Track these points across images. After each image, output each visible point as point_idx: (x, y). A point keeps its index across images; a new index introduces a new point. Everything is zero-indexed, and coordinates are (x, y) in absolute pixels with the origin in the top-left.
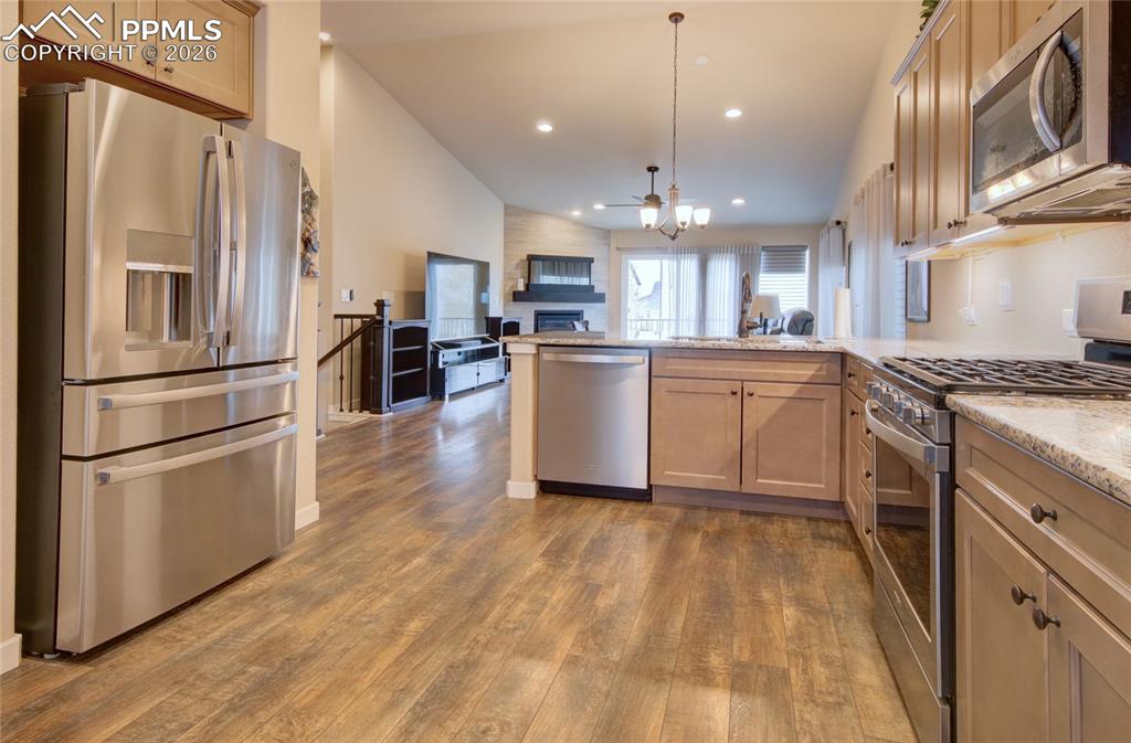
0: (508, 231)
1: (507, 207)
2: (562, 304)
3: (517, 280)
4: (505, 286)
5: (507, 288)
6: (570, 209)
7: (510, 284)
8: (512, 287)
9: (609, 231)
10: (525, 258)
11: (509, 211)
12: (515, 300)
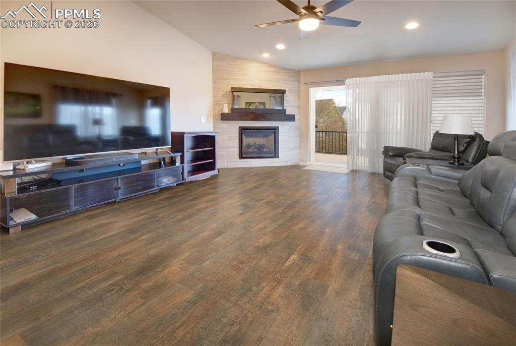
0: (215, 71)
1: (214, 55)
2: (261, 122)
3: (223, 105)
4: (214, 109)
5: (216, 111)
6: (261, 52)
7: (218, 108)
8: (220, 110)
9: (300, 71)
10: (229, 89)
11: (216, 56)
12: (222, 119)
